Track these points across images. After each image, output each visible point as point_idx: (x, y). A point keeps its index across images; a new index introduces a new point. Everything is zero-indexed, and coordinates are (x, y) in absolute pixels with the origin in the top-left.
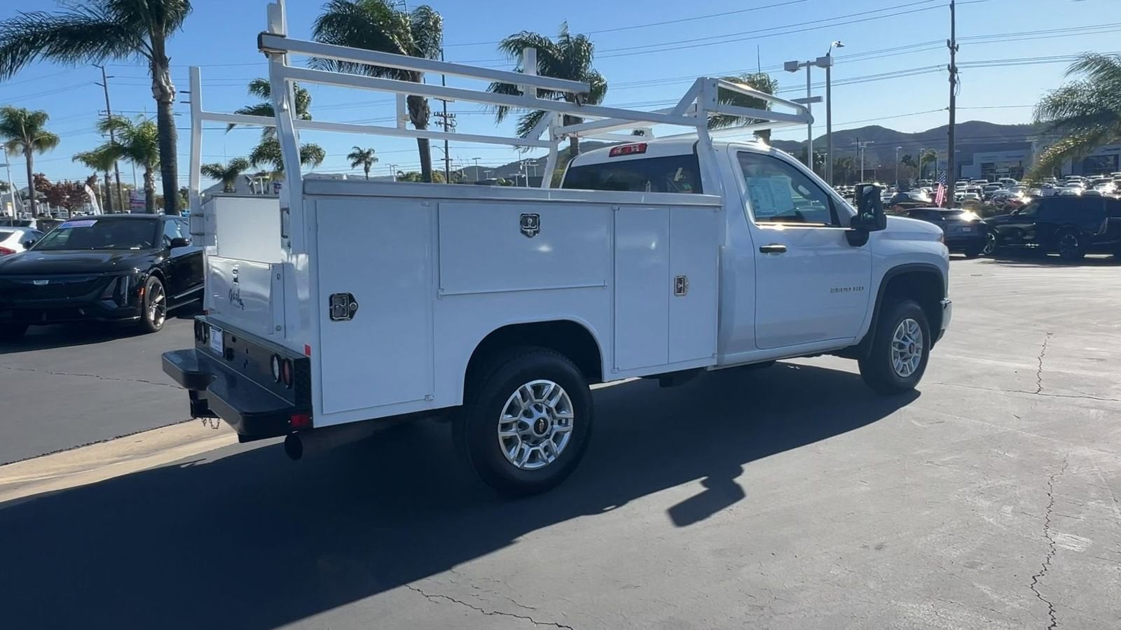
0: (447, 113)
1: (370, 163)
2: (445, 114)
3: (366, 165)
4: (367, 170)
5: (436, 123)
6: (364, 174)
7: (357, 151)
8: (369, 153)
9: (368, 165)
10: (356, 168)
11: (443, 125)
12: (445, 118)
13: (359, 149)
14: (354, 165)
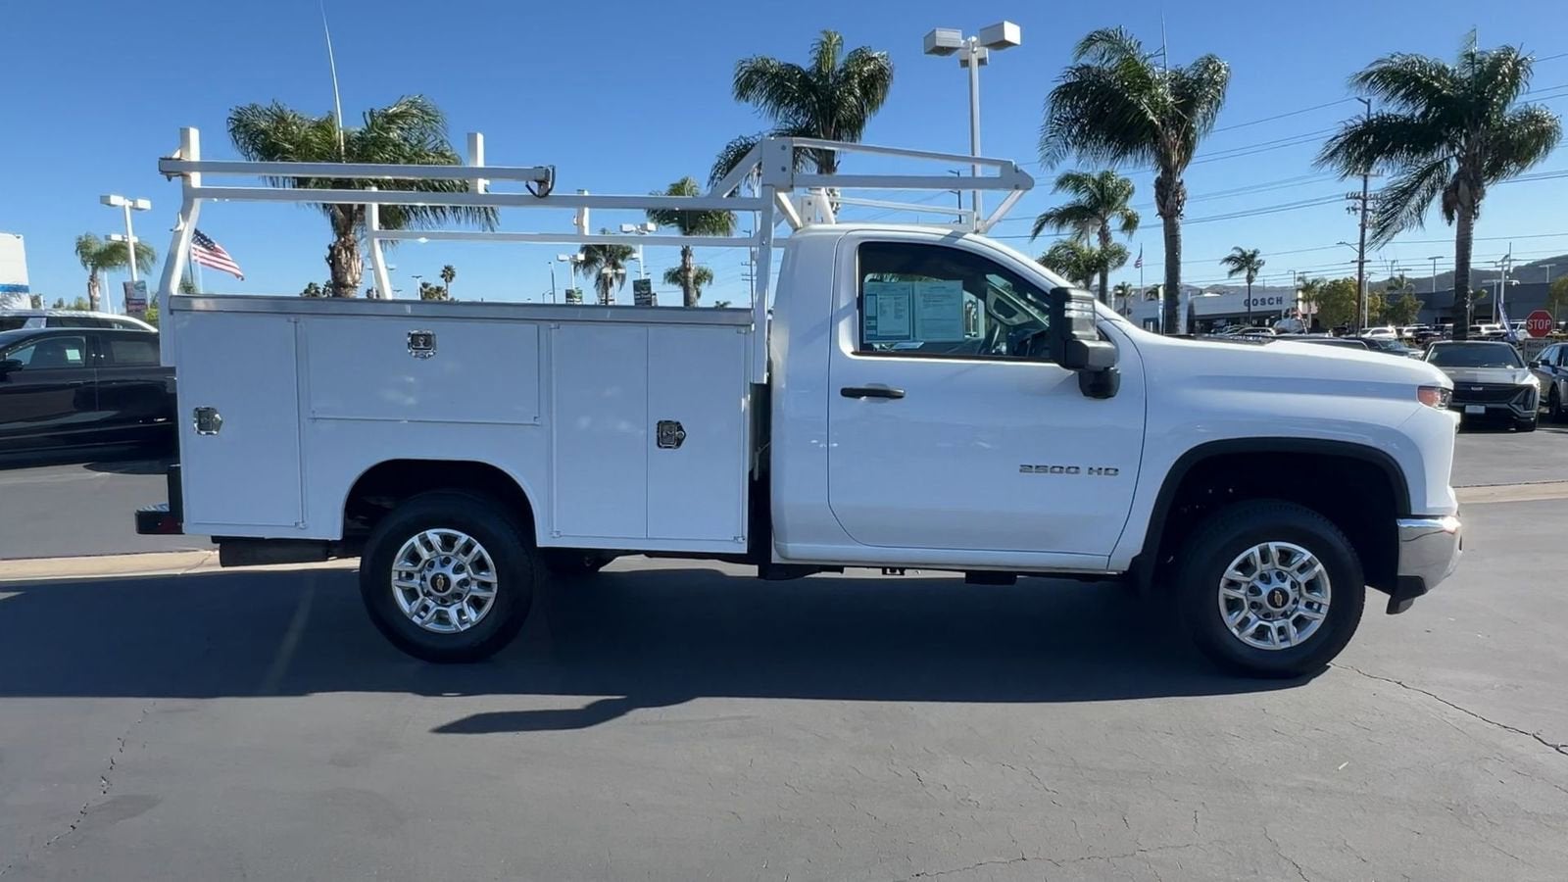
0: (1368, 194)
1: (1256, 270)
2: (1365, 194)
3: (1249, 273)
4: (1250, 279)
5: (1348, 209)
6: (1247, 284)
7: (1238, 254)
8: (1253, 256)
9: (1253, 273)
10: (1235, 276)
11: (1360, 212)
12: (1365, 201)
13: (1241, 250)
14: (1232, 273)
